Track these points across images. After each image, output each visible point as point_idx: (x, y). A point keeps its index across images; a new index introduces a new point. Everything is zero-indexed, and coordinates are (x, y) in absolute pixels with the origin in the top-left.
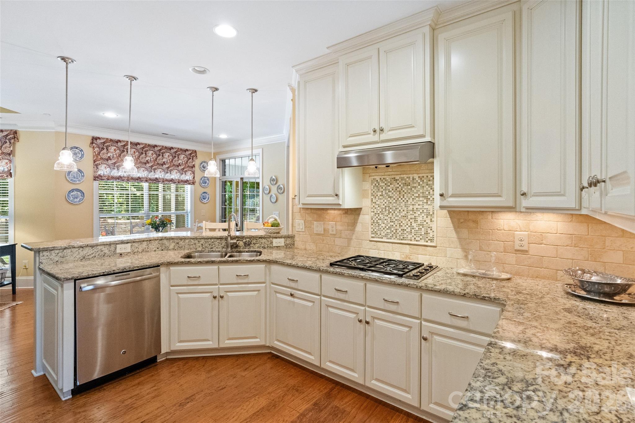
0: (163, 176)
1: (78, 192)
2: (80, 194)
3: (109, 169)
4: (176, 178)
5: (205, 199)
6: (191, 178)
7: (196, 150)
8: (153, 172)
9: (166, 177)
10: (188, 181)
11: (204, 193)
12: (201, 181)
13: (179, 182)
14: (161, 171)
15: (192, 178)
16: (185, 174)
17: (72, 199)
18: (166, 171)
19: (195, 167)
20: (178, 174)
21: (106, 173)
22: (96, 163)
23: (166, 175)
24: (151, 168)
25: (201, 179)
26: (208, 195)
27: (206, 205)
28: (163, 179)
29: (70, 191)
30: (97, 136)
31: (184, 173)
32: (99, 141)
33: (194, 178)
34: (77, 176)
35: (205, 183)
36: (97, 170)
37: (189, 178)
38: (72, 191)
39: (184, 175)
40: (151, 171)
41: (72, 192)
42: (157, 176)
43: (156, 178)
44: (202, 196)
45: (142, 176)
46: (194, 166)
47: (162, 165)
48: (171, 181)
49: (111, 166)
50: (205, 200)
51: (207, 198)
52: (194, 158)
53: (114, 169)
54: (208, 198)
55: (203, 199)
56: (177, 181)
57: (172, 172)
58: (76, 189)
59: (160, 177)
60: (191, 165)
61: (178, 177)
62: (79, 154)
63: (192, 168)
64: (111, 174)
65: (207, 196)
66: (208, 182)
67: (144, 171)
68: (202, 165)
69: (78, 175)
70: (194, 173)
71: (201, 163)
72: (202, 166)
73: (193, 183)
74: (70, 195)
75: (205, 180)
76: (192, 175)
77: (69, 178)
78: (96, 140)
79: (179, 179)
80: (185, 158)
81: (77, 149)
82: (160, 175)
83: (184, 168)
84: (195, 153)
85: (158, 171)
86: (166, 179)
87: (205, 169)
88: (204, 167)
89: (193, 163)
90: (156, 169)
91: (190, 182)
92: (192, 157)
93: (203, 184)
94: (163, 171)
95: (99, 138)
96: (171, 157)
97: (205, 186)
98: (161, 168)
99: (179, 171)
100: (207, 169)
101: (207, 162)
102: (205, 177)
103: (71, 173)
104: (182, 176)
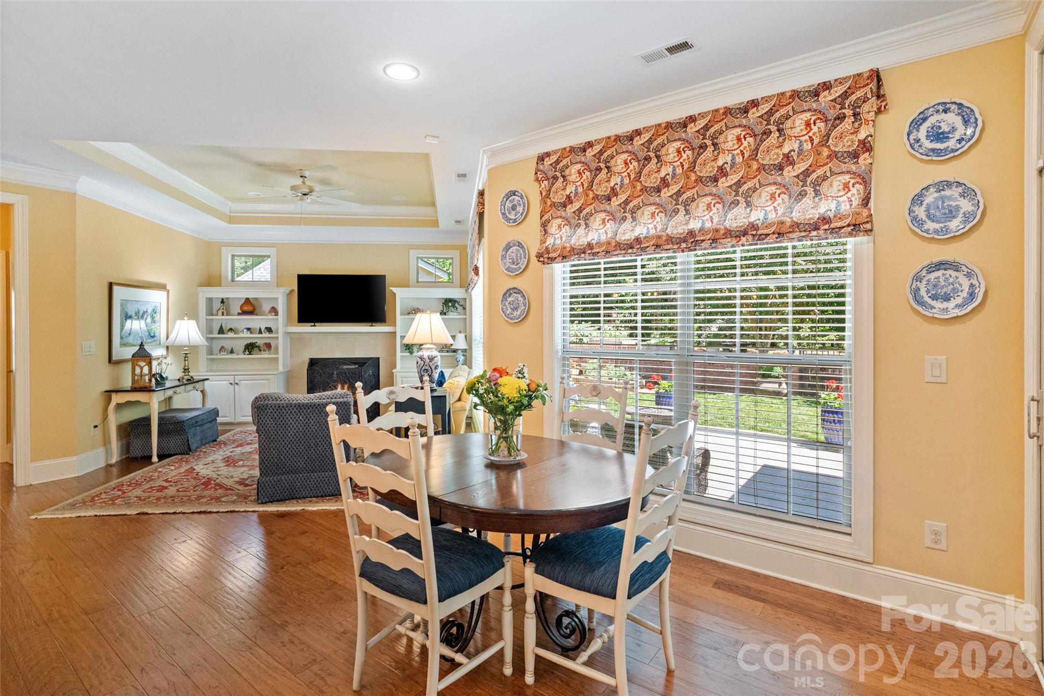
0: (715, 220)
1: (519, 295)
2: (522, 299)
3: (568, 228)
4: (772, 216)
5: (947, 298)
6: (845, 208)
7: (874, 65)
8: (682, 212)
9: (727, 224)
10: (825, 220)
11: (941, 265)
12: (921, 212)
13: (779, 235)
14: (709, 205)
15: (855, 203)
16: (817, 193)
17: (509, 311)
18: (729, 198)
19: (870, 151)
20: (779, 200)
21: (558, 242)
22: (544, 219)
24: (677, 200)
25: (918, 199)
26: (969, 275)
27: (957, 328)
28: (717, 231)
29: (505, 294)
30: (546, 151)
31: (810, 190)
32: (548, 162)
33: (866, 201)
34: (517, 259)
35: (952, 213)
36: (546, 236)
37: (833, 206)
38: (508, 293)
39: (807, 201)
40: (676, 212)
41: (510, 296)
43: (691, 233)
44: (922, 286)
45: (648, 232)
46: (866, 146)
49: (572, 221)
50: (951, 305)
51: (965, 294)
52: (869, 106)
53: (578, 226)
54: (972, 295)
55: (934, 297)
56: (773, 229)
57: (755, 200)
58: (514, 288)
59: (708, 225)
60: (847, 144)
61: (780, 212)
62: (520, 205)
63: (855, 156)
64: (573, 241)
65: (965, 283)
66: (966, 206)
67: (653, 214)
68: (924, 128)
69: (519, 255)
70: (865, 180)
71: (916, 124)
72: (922, 133)
73: (859, 227)
74: (507, 304)
75: (943, 199)
76: (854, 191)
77: (505, 264)
78: (543, 160)
79: (784, 219)
80: (812, 125)
81: (515, 195)
82: (708, 217)
83: (811, 169)
84: (873, 85)
85: (701, 205)
86: (726, 228)
87: (951, 143)
88: (938, 135)
89: (862, 135)
90: (693, 200)
91: (839, 224)
92: (855, 107)
93: (931, 225)
94: (719, 201)
95: (548, 155)
96: (751, 139)
97: (947, 230)
98: (710, 194)
99: (784, 186)
100: (960, 141)
101: (960, 105)
102: (949, 184)
103: (509, 253)
104: (798, 207)
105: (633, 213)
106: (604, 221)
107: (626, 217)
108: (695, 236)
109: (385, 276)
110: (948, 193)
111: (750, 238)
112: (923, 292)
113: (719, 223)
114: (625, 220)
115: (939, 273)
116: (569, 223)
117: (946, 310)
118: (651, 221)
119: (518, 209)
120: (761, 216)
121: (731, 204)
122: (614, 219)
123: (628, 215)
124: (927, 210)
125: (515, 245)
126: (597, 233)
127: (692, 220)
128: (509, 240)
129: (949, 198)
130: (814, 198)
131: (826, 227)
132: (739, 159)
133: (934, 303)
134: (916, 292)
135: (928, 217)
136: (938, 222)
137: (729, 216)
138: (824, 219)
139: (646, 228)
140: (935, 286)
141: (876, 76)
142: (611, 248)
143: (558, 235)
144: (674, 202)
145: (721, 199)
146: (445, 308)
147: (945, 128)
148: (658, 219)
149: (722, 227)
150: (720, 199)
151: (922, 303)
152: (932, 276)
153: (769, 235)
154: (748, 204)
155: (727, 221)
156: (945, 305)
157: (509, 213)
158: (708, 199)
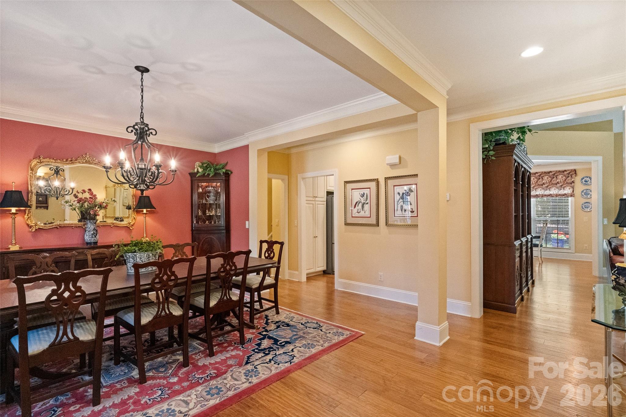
0: (542, 193)
4: (555, 193)
5: (588, 208)
9: (545, 194)
10: (565, 194)
11: (586, 203)
12: (583, 194)
15: (571, 191)
16: (564, 189)
18: (545, 189)
19: (574, 183)
20: (556, 190)
23: (546, 192)
25: (582, 192)
26: (591, 205)
27: (589, 213)
31: (562, 189)
33: (573, 191)
35: (588, 194)
37: (567, 192)
42: (538, 193)
46: (573, 182)
47: (542, 185)
48: (549, 196)
51: (590, 207)
52: (573, 176)
56: (556, 195)
57: (551, 189)
59: (541, 194)
60: (570, 181)
63: (571, 183)
68: (584, 180)
70: (573, 188)
71: (582, 179)
73: (572, 196)
76: (571, 189)
79: (558, 193)
80: (563, 177)
83: (563, 185)
84: (574, 172)
87: (588, 183)
88: (586, 181)
89: (572, 180)
91: (568, 195)
92: (571, 175)
93: (585, 196)
96: (550, 178)
97: (587, 197)
99: (557, 187)
101: (590, 177)
102: (588, 190)
104: (560, 191)
110: (588, 191)
112: (583, 207)
117: (587, 210)
120: (552, 192)
124: (584, 193)
132: (547, 182)
134: (582, 207)
140: (585, 206)
141: (575, 170)
147: (587, 180)
151: (584, 209)
154: (549, 190)
158: (541, 189)
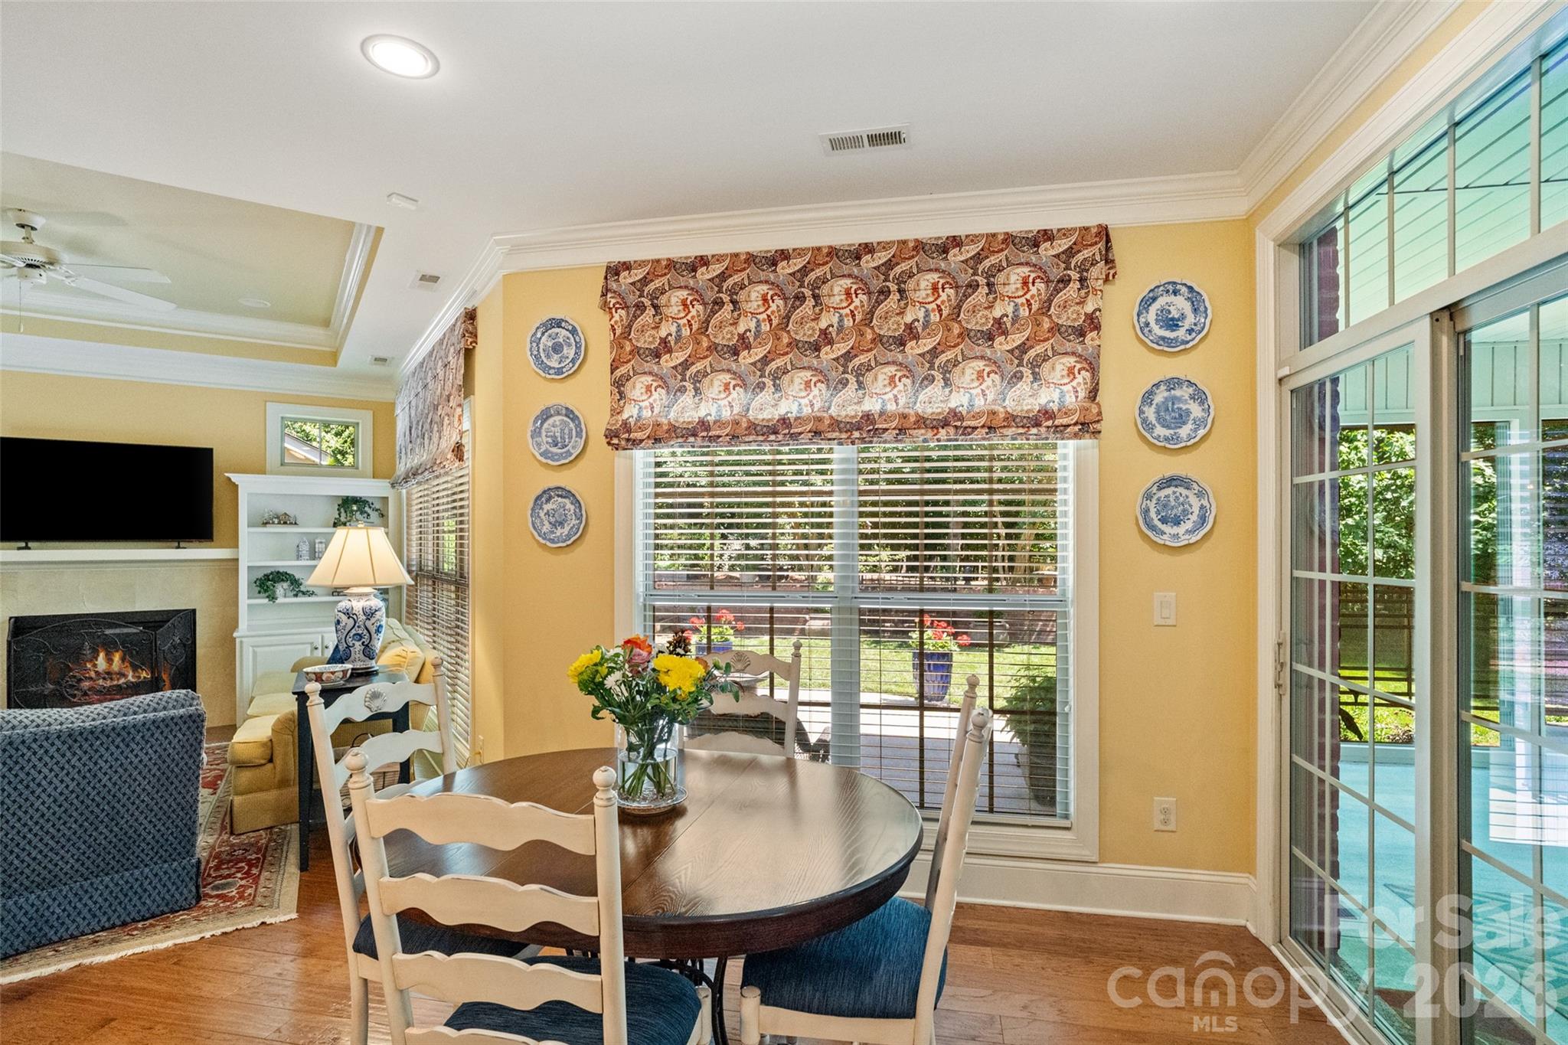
0: (902, 401)
1: (567, 501)
2: (572, 507)
3: (663, 392)
4: (979, 403)
5: (1177, 522)
6: (1070, 400)
7: (1104, 221)
8: (853, 384)
9: (919, 408)
10: (1048, 414)
11: (1171, 481)
12: (1150, 413)
13: (991, 429)
14: (892, 378)
15: (1082, 394)
16: (1036, 376)
17: (547, 527)
18: (921, 372)
19: (1097, 328)
20: (988, 382)
21: (647, 413)
22: (618, 373)
24: (845, 366)
25: (1148, 397)
26: (1200, 495)
27: (1186, 558)
28: (905, 416)
29: (538, 498)
30: (622, 260)
31: (1027, 372)
32: (626, 279)
33: (1093, 393)
34: (562, 438)
35: (1182, 418)
36: (622, 402)
37: (1056, 396)
38: (546, 496)
39: (1024, 387)
40: (845, 383)
41: (548, 501)
42: (871, 405)
43: (868, 417)
44: (1152, 505)
45: (800, 410)
46: (1093, 322)
47: (901, 344)
48: (943, 427)
49: (671, 382)
50: (1181, 530)
51: (1194, 517)
52: (1097, 272)
53: (682, 390)
54: (1203, 519)
55: (1164, 521)
56: (982, 421)
57: (955, 376)
58: (558, 488)
59: (891, 407)
60: (1070, 317)
61: (990, 397)
62: (569, 345)
63: (1081, 333)
64: (673, 415)
65: (1195, 503)
66: (1196, 410)
67: (808, 384)
68: (1154, 308)
69: (566, 431)
70: (1092, 366)
71: (1147, 302)
72: (1151, 316)
73: (1087, 427)
74: (542, 514)
75: (1174, 400)
76: (1079, 379)
77: (539, 445)
78: (617, 274)
79: (996, 408)
80: (1030, 285)
81: (559, 327)
82: (890, 395)
83: (1029, 344)
84: (1101, 245)
85: (881, 377)
86: (917, 414)
87: (1181, 333)
88: (1172, 324)
89: (1089, 308)
90: (869, 369)
91: (1065, 421)
92: (1083, 269)
93: (1160, 431)
94: (907, 374)
95: (627, 266)
96: (952, 291)
97: (1175, 438)
98: (894, 363)
99: (995, 362)
100: (1190, 331)
101: (1191, 289)
102: (1179, 382)
103: (546, 425)
104: (1013, 394)
105: (775, 379)
106: (727, 386)
107: (764, 383)
108: (874, 423)
109: (211, 451)
110: (1177, 393)
111: (952, 431)
112: (1153, 514)
113: (907, 405)
114: (762, 389)
115: (1169, 491)
116: (665, 385)
117: (1176, 536)
118: (804, 394)
119: (565, 351)
120: (965, 401)
121: (923, 380)
122: (744, 386)
123: (768, 382)
124: (1157, 412)
125: (559, 414)
126: (715, 405)
127: (867, 397)
128: (549, 404)
129: (1179, 399)
130: (1032, 383)
131: (1050, 423)
132: (935, 317)
133: (1163, 527)
134: (1146, 512)
135: (1158, 419)
136: (1168, 427)
137: (921, 397)
138: (1047, 412)
139: (796, 403)
140: (1165, 506)
141: (1104, 234)
142: (740, 431)
143: (646, 403)
144: (841, 369)
145: (910, 371)
146: (343, 515)
147: (1175, 314)
148: (815, 391)
149: (911, 412)
150: (908, 370)
151: (1152, 528)
152: (1163, 493)
153: (976, 428)
154: (947, 382)
155: (918, 405)
156: (1175, 530)
157: (548, 356)
158: (891, 370)
